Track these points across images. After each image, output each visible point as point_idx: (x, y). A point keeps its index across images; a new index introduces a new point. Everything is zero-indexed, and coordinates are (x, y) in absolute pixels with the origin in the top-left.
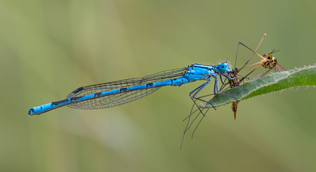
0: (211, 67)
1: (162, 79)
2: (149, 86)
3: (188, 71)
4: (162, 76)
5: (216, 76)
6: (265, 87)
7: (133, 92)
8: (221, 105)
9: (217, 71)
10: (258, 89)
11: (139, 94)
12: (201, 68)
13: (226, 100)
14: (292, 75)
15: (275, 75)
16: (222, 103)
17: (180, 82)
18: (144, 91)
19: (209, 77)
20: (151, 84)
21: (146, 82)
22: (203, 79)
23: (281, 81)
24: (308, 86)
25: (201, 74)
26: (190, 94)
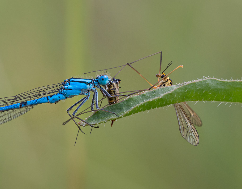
0: (90, 81)
1: (36, 96)
2: (23, 105)
3: (65, 87)
4: (37, 93)
5: (96, 90)
6: (149, 102)
7: (6, 112)
8: (101, 123)
9: (96, 85)
10: (141, 105)
11: (12, 114)
12: (79, 83)
13: (107, 117)
14: (178, 89)
16: (103, 120)
17: (56, 99)
18: (18, 111)
19: (88, 92)
20: (25, 103)
21: (20, 101)
22: (82, 94)
23: (167, 95)
24: (197, 101)
25: (80, 89)
26: (68, 110)
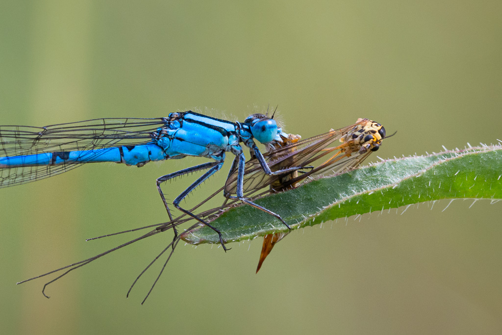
15: (390, 165)
